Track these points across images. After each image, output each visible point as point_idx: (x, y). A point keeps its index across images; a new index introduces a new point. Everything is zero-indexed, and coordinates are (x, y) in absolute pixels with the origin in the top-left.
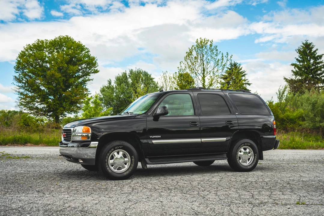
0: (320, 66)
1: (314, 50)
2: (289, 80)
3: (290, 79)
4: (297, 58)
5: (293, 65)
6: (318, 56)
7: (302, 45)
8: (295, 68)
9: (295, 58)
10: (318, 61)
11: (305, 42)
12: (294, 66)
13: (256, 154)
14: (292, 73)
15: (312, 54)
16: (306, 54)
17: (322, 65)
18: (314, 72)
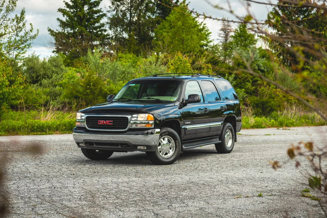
0: (97, 16)
2: (55, 33)
3: (57, 32)
4: (66, 1)
5: (60, 10)
6: (95, 2)
8: (64, 16)
9: (64, 1)
10: (94, 9)
12: (62, 13)
14: (59, 23)
17: (101, 15)
18: (90, 24)
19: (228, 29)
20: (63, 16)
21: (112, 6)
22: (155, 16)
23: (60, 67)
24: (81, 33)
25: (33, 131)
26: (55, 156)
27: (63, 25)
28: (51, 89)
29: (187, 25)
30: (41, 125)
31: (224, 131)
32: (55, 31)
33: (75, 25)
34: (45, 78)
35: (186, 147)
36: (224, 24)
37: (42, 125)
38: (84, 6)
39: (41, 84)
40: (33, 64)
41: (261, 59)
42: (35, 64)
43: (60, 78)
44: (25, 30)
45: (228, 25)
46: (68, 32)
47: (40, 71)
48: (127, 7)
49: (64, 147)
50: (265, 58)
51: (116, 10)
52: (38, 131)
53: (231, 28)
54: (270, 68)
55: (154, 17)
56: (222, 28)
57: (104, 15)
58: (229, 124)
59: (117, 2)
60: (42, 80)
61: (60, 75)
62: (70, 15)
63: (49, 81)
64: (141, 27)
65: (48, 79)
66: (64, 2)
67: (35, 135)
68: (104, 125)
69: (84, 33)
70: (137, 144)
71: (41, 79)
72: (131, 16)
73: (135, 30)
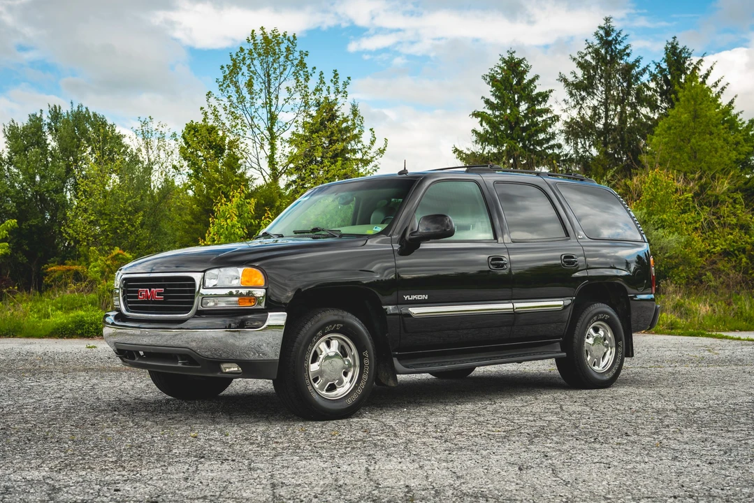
0: (543, 121)
1: (528, 77)
2: (466, 155)
3: (469, 153)
4: (486, 97)
5: (476, 115)
6: (539, 94)
7: (500, 63)
8: (481, 125)
11: (506, 57)
12: (480, 119)
13: (620, 343)
14: (474, 138)
15: (525, 88)
16: (510, 88)
17: (549, 118)
18: (529, 135)
20: (479, 124)
21: (570, 100)
22: (659, 114)
24: (509, 154)
27: (483, 138)
29: (702, 120)
31: (578, 324)
32: (465, 151)
33: (499, 139)
38: (518, 104)
46: (488, 153)
48: (600, 100)
51: (578, 107)
55: (656, 116)
57: (556, 118)
58: (600, 307)
59: (582, 92)
62: (492, 120)
66: (483, 99)
68: (148, 301)
69: (515, 152)
70: (221, 356)
72: (607, 117)
73: (615, 141)
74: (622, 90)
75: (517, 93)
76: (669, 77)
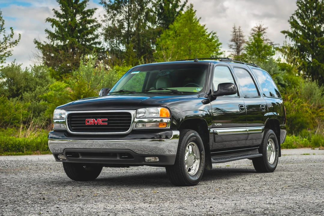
0: (91, 27)
2: (43, 45)
3: (45, 44)
4: (56, 10)
5: (49, 20)
6: (89, 11)
8: (53, 27)
12: (51, 23)
13: (277, 150)
14: (48, 35)
15: (80, 6)
16: (71, 5)
17: (95, 25)
18: (83, 35)
19: (240, 40)
20: (51, 26)
21: (107, 15)
22: (157, 26)
23: (45, 78)
24: (72, 45)
25: (6, 151)
26: (25, 176)
27: (53, 36)
28: (34, 104)
29: (194, 32)
30: (16, 143)
31: (265, 140)
32: (43, 43)
33: (65, 36)
34: (27, 91)
35: (217, 161)
36: (235, 34)
37: (19, 143)
38: (76, 16)
39: (22, 98)
40: (13, 74)
41: (281, 71)
42: (15, 75)
43: (45, 91)
44: (4, 35)
45: (240, 35)
46: (57, 45)
47: (21, 82)
48: (125, 16)
49: (42, 166)
50: (285, 71)
51: (112, 19)
52: (13, 151)
53: (243, 39)
54: (291, 82)
55: (155, 27)
56: (233, 38)
57: (99, 26)
58: (271, 131)
59: (114, 11)
60: (24, 93)
61: (45, 88)
62: (59, 24)
63: (31, 95)
64: (141, 38)
65: (31, 92)
66: (54, 11)
67: (9, 155)
68: (94, 126)
69: (75, 45)
70: (143, 153)
71: (22, 92)
72: (129, 26)
73: (133, 41)
74: (138, 11)
75: (75, 9)
76: (163, 5)
